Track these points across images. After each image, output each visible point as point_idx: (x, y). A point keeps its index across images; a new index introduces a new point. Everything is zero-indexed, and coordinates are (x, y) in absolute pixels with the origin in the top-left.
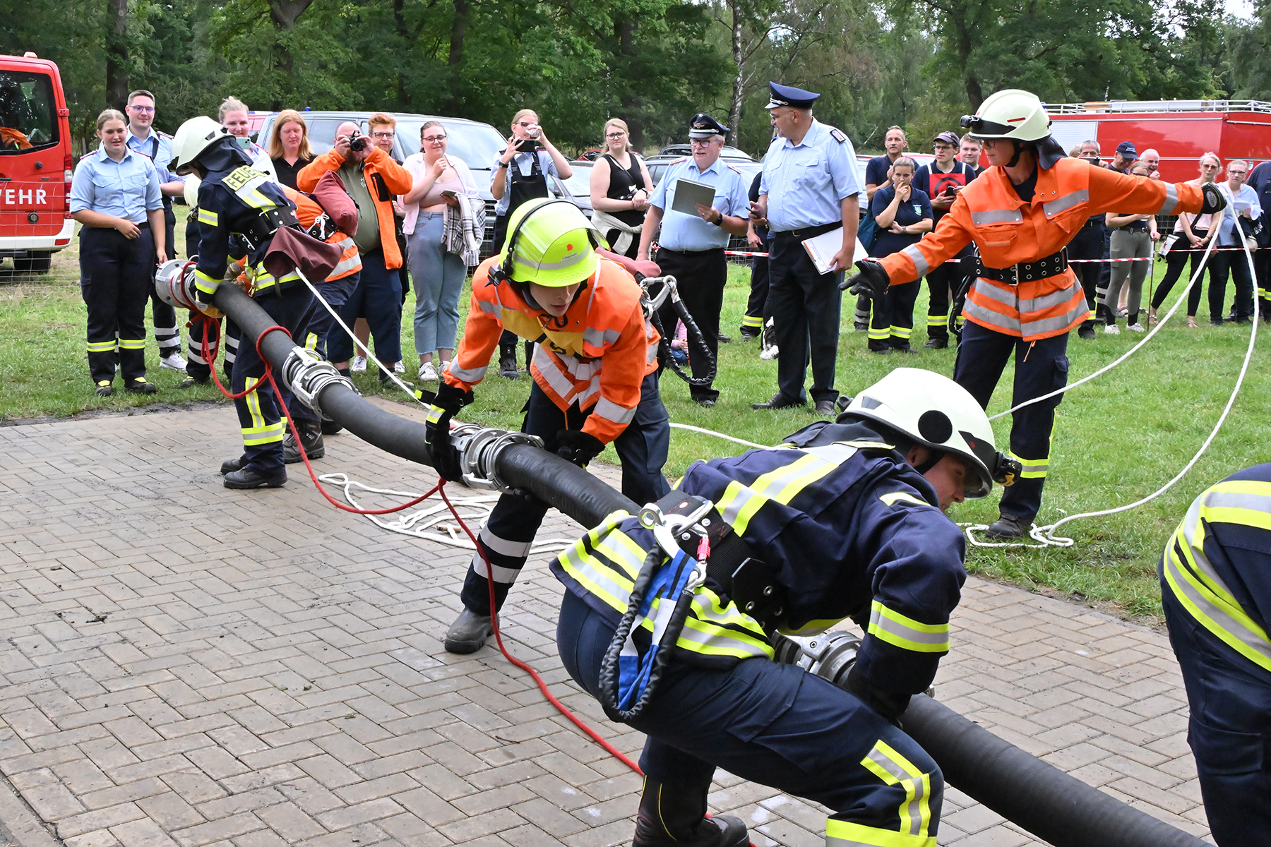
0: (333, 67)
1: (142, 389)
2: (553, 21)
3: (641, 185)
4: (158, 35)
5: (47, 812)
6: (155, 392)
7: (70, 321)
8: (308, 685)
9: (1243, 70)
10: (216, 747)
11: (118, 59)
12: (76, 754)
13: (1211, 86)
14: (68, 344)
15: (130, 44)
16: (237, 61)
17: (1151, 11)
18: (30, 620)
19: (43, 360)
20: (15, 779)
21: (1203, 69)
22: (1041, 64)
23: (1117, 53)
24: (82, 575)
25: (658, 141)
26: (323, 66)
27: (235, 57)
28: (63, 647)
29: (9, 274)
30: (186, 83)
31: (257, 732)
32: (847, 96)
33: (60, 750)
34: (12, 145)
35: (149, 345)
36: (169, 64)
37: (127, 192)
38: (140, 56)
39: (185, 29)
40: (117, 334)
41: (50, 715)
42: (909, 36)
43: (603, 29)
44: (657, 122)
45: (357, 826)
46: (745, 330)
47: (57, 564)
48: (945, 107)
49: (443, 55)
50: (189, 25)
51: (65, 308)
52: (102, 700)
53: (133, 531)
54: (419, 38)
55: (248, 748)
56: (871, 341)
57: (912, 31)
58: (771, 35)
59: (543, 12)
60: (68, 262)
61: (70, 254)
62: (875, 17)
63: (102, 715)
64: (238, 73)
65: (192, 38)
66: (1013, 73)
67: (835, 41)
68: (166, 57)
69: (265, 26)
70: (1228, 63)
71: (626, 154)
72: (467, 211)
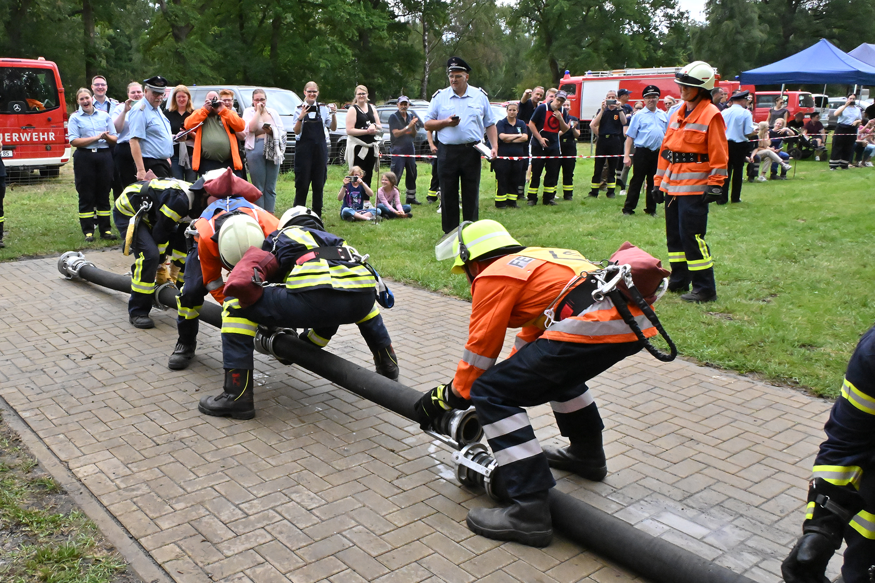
0: (208, 62)
1: (109, 238)
2: (325, 33)
3: (373, 121)
4: (112, 47)
5: (63, 457)
6: (116, 239)
7: (70, 202)
8: (197, 388)
9: (698, 50)
10: (150, 421)
11: (92, 60)
12: (77, 426)
13: (682, 60)
14: (70, 215)
15: (98, 52)
16: (156, 60)
17: (650, 19)
18: (53, 359)
19: (56, 224)
20: (46, 440)
21: (678, 50)
22: (590, 50)
23: (631, 43)
24: (79, 335)
25: (385, 98)
26: (202, 62)
27: (154, 58)
28: (70, 372)
29: (37, 178)
30: (129, 72)
31: (172, 413)
32: (485, 70)
33: (69, 425)
34: (35, 109)
36: (121, 63)
37: (97, 130)
38: (103, 58)
39: (127, 43)
40: (95, 209)
41: (64, 408)
42: (519, 36)
43: (353, 37)
44: (383, 87)
45: (224, 459)
46: (429, 198)
47: (65, 330)
48: (538, 75)
49: (267, 53)
50: (130, 41)
51: (68, 196)
52: (92, 399)
53: (105, 312)
54: (254, 45)
55: (167, 422)
56: (497, 202)
57: (520, 34)
58: (444, 37)
59: (320, 28)
60: (68, 171)
61: (70, 167)
62: (500, 26)
63: (90, 406)
64: (157, 67)
65: (130, 48)
66: (575, 55)
67: (478, 39)
68: (118, 58)
69: (170, 40)
70: (691, 46)
71: (366, 105)
72: (276, 135)
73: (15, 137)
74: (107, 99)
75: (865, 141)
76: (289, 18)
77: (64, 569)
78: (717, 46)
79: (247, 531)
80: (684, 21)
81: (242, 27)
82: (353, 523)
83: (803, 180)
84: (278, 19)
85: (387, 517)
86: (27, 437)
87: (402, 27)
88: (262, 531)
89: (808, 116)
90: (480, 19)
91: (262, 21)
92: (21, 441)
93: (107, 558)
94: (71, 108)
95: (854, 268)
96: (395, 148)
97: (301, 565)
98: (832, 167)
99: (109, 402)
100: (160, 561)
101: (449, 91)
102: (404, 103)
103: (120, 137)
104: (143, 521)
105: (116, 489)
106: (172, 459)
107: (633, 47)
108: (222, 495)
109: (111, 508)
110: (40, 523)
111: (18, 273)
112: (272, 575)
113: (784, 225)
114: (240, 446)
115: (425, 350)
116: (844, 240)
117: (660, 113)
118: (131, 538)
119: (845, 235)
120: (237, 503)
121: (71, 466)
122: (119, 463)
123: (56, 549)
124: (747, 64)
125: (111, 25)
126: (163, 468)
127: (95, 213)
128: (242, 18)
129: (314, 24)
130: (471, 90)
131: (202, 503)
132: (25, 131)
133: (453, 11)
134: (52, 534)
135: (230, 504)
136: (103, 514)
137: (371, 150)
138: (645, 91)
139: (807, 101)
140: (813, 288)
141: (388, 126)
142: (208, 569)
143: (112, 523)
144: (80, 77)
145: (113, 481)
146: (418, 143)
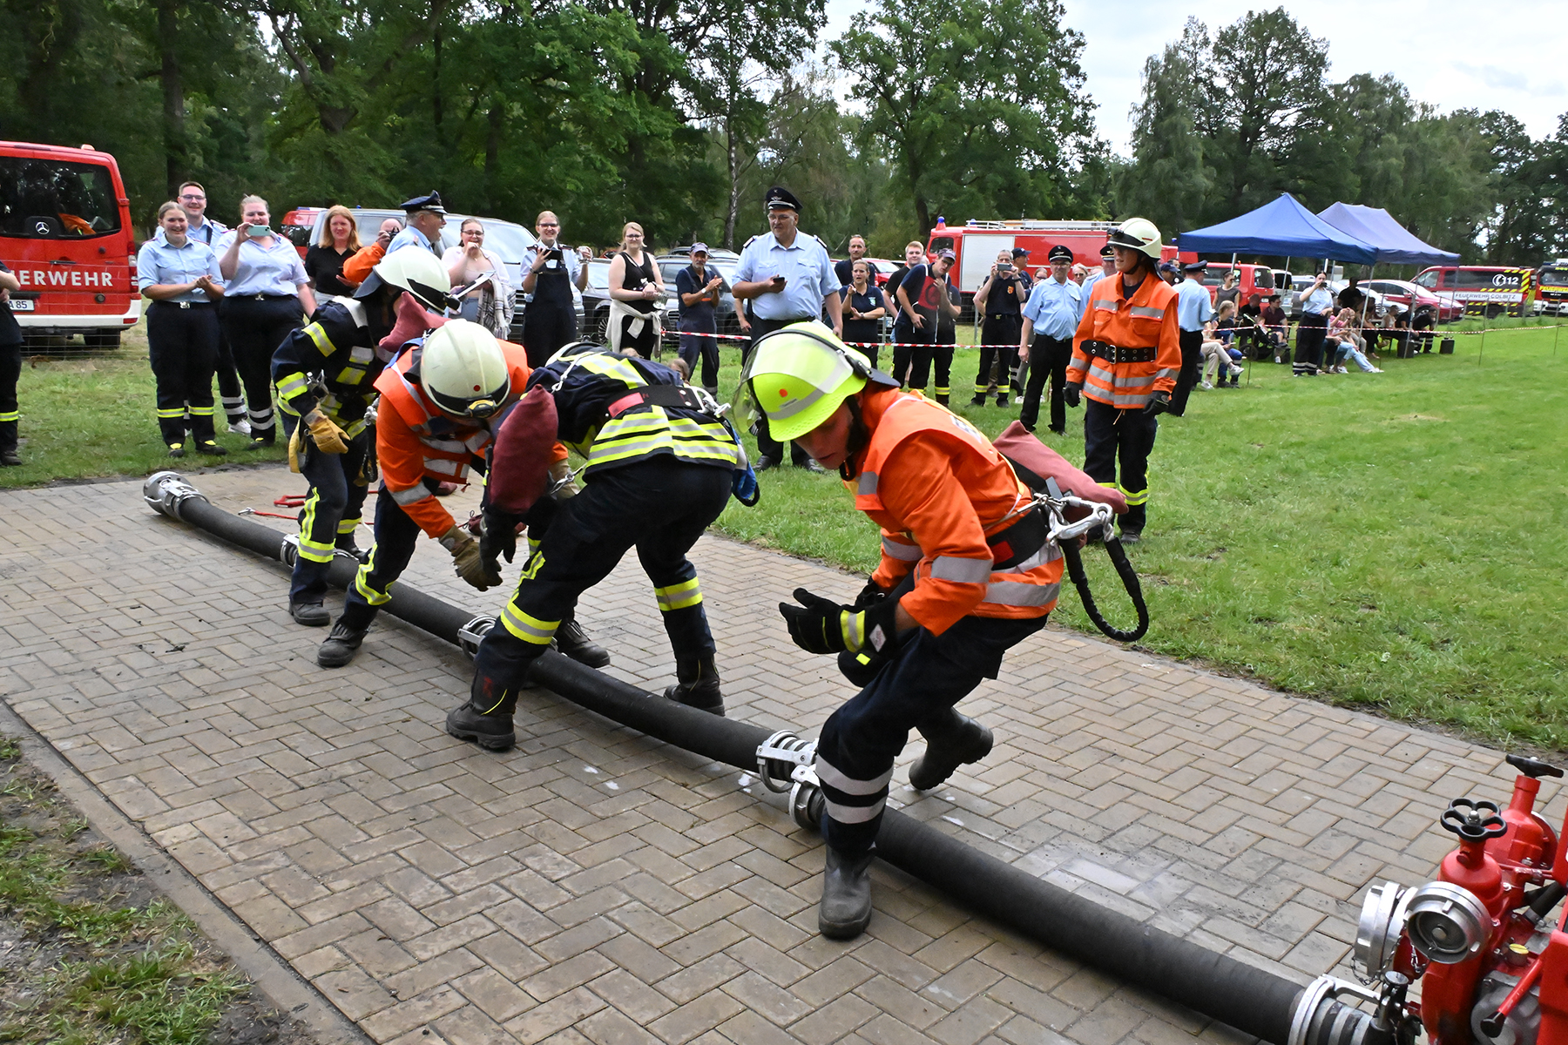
0: (381, 172)
1: (212, 451)
2: (575, 137)
4: (215, 135)
5: (134, 813)
7: (143, 392)
8: (369, 696)
9: (1124, 198)
10: (288, 751)
11: (179, 156)
12: (159, 762)
13: (1099, 211)
14: (140, 413)
15: (189, 142)
16: (291, 162)
17: (1057, 149)
18: (114, 652)
19: (115, 426)
20: (104, 787)
21: (1095, 197)
22: (973, 189)
23: (1030, 182)
24: (160, 612)
25: (669, 245)
26: (372, 170)
27: (289, 159)
28: (145, 673)
29: (79, 349)
30: (244, 179)
31: (325, 737)
32: (822, 210)
33: (145, 760)
34: (76, 231)
35: (216, 411)
36: (229, 163)
37: (189, 273)
38: (198, 154)
39: (241, 131)
40: (186, 403)
41: (135, 732)
42: (871, 162)
43: (618, 146)
44: (666, 228)
45: (414, 807)
47: (136, 604)
49: (480, 162)
50: (245, 128)
51: (136, 380)
52: (183, 717)
53: (206, 574)
54: (458, 148)
55: (317, 751)
57: (873, 158)
58: (759, 156)
59: (567, 129)
60: (137, 338)
61: (138, 332)
62: (844, 145)
63: (182, 729)
65: (247, 140)
66: (952, 195)
67: (812, 164)
68: (223, 155)
69: (316, 131)
70: (1113, 193)
71: (641, 253)
72: (499, 293)
73: (39, 277)
74: (206, 222)
75: (1338, 338)
76: (517, 110)
77: (139, 998)
78: (1149, 194)
79: (453, 919)
80: (1104, 156)
81: (438, 118)
82: (625, 898)
83: (1261, 389)
84: (498, 111)
85: (677, 886)
86: (67, 782)
87: (696, 136)
88: (480, 918)
89: (1267, 300)
90: (815, 132)
91: (471, 111)
92: (56, 790)
93: (216, 975)
94: (140, 234)
95: (1324, 512)
96: (686, 322)
97: (542, 966)
98: (1296, 372)
99: (215, 722)
100: (307, 975)
101: (768, 239)
102: (702, 254)
103: (230, 287)
104: (277, 912)
105: (230, 861)
106: (327, 811)
107: (1035, 188)
108: (411, 865)
109: (222, 894)
110: (95, 924)
111: (45, 507)
112: (496, 985)
113: (1235, 451)
114: (440, 785)
115: (731, 631)
116: (1311, 474)
117: (1072, 287)
118: (257, 941)
119: (1312, 467)
120: (437, 875)
121: (149, 827)
122: (234, 819)
123: (125, 966)
124: (1186, 223)
125: (213, 101)
126: (312, 826)
127: (186, 410)
128: (439, 105)
129: (558, 121)
130: (802, 238)
131: (378, 879)
132: (57, 268)
133: (773, 117)
134: (116, 942)
135: (424, 877)
136: (206, 904)
137: (649, 324)
138: (1052, 254)
139: (1265, 280)
140: (1273, 540)
141: (675, 287)
142: (391, 982)
143: (225, 916)
144: (156, 183)
145: (223, 849)
146: (720, 316)
